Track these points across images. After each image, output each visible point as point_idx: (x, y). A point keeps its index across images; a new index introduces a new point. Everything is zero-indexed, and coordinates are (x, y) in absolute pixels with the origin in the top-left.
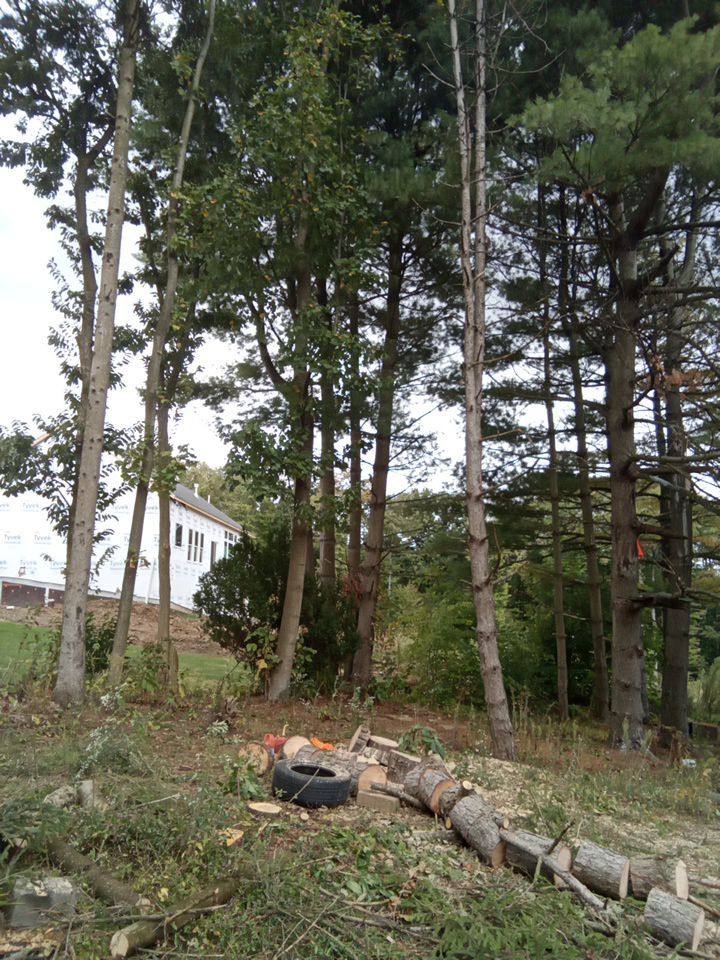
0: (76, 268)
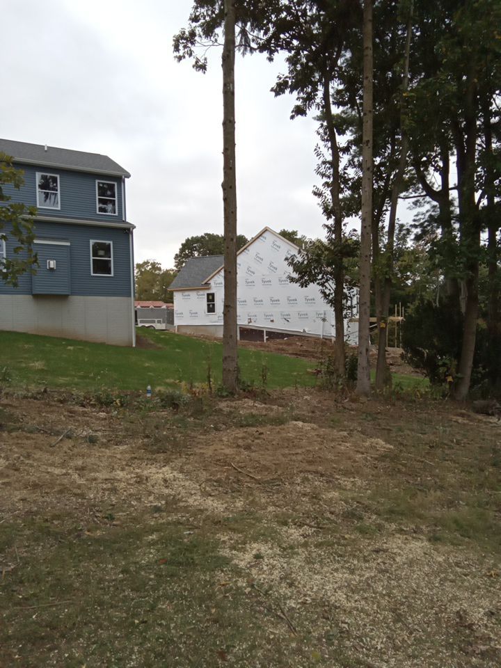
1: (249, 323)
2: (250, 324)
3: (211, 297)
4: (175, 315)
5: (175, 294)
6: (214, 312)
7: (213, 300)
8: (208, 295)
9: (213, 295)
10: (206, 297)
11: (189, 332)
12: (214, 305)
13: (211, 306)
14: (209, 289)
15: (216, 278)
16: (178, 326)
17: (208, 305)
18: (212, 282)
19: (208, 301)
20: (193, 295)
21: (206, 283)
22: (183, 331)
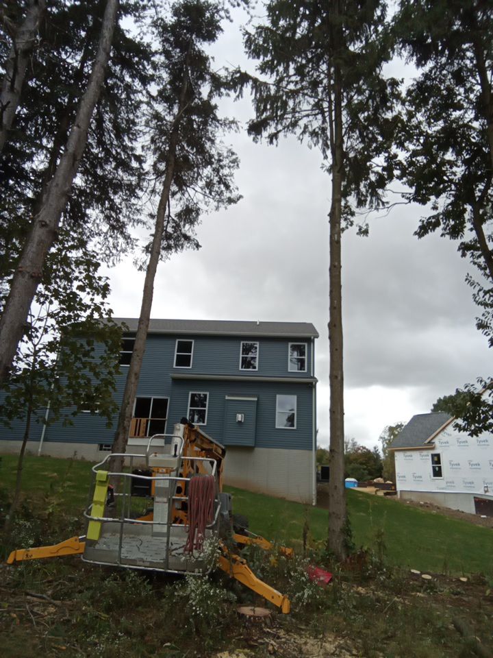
0: (485, 274)
1: (486, 492)
2: (487, 494)
3: (436, 459)
4: (397, 478)
5: (396, 454)
6: (441, 476)
7: (438, 462)
8: (433, 456)
9: (438, 456)
10: (430, 457)
11: (414, 498)
12: (440, 468)
13: (437, 469)
14: (433, 449)
15: (440, 436)
16: (401, 491)
17: (434, 468)
18: (436, 441)
19: (433, 464)
20: (416, 455)
21: (429, 442)
22: (406, 497)
